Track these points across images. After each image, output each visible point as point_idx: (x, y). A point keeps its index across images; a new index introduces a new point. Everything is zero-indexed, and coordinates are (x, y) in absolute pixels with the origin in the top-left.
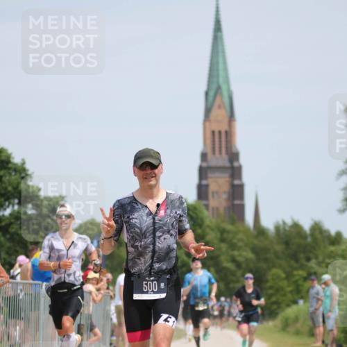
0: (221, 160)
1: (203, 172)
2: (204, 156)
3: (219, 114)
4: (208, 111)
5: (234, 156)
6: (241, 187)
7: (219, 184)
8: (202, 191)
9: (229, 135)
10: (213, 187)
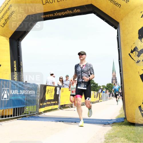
0: (114, 78)
1: (112, 80)
2: (112, 78)
3: (114, 73)
4: (113, 73)
5: (116, 78)
6: (117, 81)
7: (114, 81)
8: (112, 82)
9: (115, 75)
10: (113, 82)
